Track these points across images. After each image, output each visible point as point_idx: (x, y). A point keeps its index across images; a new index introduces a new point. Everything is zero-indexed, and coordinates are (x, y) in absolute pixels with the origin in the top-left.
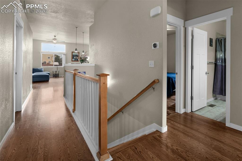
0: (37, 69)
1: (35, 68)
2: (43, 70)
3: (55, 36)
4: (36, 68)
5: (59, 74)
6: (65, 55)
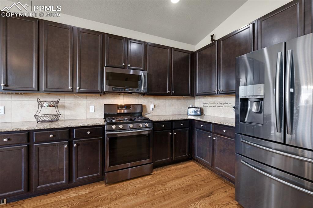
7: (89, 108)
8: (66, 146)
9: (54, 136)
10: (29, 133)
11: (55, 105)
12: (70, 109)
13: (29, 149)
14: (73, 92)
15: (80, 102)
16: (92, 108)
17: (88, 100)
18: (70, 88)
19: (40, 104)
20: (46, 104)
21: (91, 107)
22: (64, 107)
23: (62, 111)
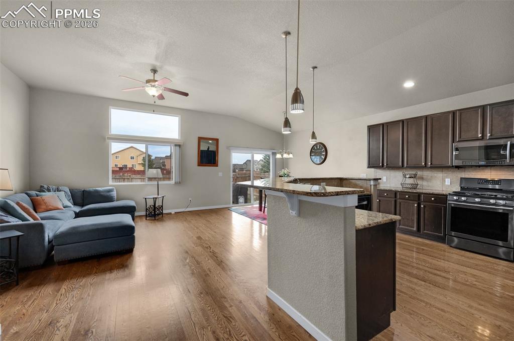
0: (97, 192)
1: (88, 189)
2: (114, 194)
3: (154, 71)
4: (91, 189)
5: (162, 206)
6: (179, 146)
7: (445, 181)
8: (416, 205)
9: (409, 197)
10: (396, 193)
11: (414, 177)
12: (427, 180)
13: (396, 201)
14: (426, 166)
15: (436, 175)
16: (448, 181)
17: (444, 173)
18: (423, 164)
19: (405, 176)
20: (408, 176)
21: (446, 180)
22: (422, 178)
23: (420, 182)
